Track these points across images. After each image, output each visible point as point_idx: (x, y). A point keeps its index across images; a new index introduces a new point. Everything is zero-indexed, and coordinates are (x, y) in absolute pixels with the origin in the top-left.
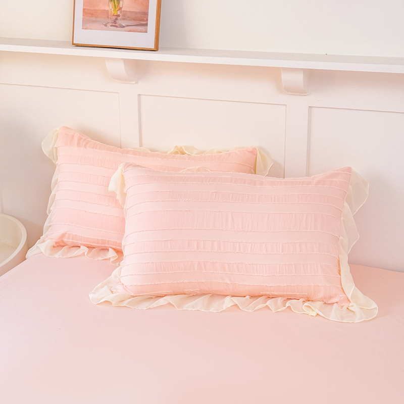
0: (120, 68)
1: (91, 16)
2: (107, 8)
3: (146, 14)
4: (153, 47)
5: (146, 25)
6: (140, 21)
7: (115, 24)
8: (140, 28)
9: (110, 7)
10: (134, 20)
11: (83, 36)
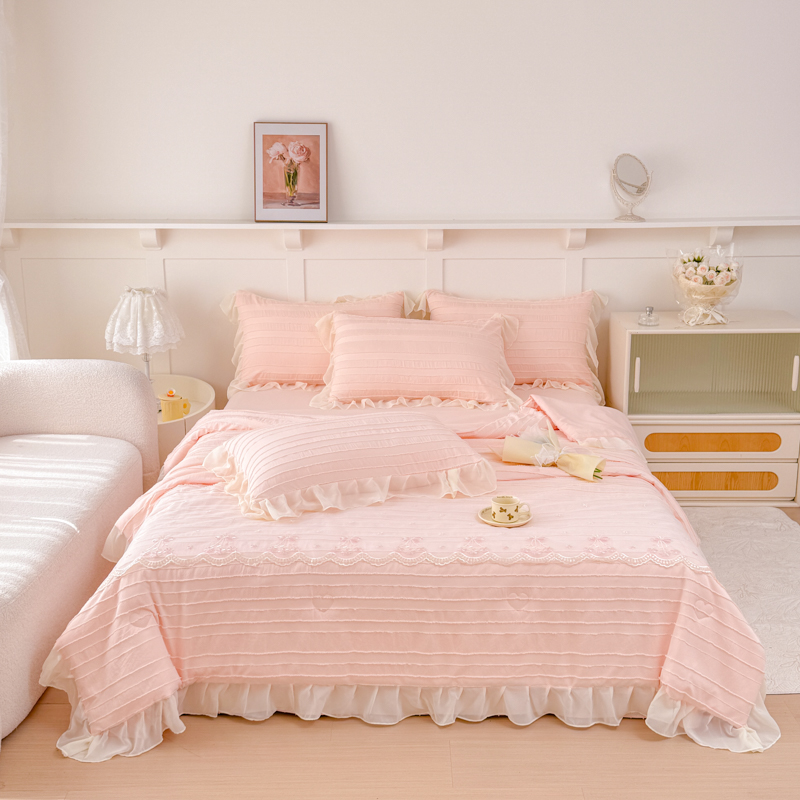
1: (270, 198)
2: (284, 191)
3: (318, 195)
4: (325, 220)
5: (318, 203)
6: (313, 200)
7: (292, 203)
8: (313, 206)
9: (287, 191)
10: (308, 199)
11: (263, 214)
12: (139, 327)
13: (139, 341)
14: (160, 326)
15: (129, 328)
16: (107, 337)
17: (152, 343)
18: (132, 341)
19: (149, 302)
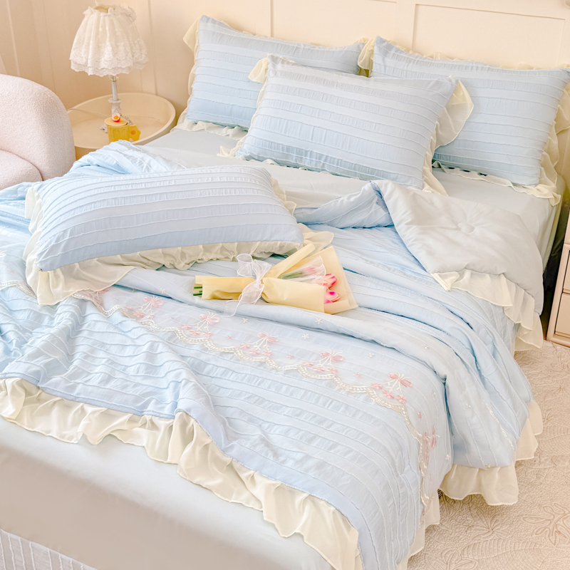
12: (91, 47)
13: (89, 61)
14: (109, 48)
15: (84, 46)
17: (103, 65)
18: (85, 60)
19: (104, 21)
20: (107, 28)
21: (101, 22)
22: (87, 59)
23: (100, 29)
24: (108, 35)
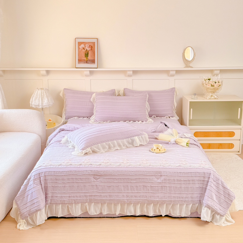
0: (88, 73)
1: (80, 61)
3: (95, 60)
4: (97, 67)
5: (95, 62)
6: (93, 61)
7: (87, 62)
8: (93, 63)
9: (85, 59)
10: (92, 61)
11: (78, 66)
12: (40, 100)
14: (47, 99)
15: (37, 100)
16: (30, 103)
17: (44, 104)
18: (38, 104)
19: (43, 92)
20: (45, 94)
21: (42, 92)
22: (39, 104)
23: (42, 94)
24: (45, 96)
